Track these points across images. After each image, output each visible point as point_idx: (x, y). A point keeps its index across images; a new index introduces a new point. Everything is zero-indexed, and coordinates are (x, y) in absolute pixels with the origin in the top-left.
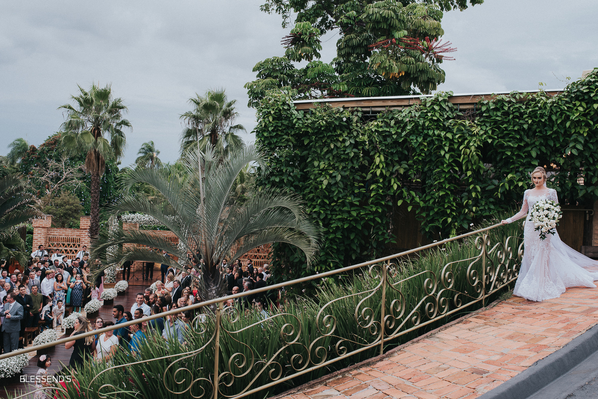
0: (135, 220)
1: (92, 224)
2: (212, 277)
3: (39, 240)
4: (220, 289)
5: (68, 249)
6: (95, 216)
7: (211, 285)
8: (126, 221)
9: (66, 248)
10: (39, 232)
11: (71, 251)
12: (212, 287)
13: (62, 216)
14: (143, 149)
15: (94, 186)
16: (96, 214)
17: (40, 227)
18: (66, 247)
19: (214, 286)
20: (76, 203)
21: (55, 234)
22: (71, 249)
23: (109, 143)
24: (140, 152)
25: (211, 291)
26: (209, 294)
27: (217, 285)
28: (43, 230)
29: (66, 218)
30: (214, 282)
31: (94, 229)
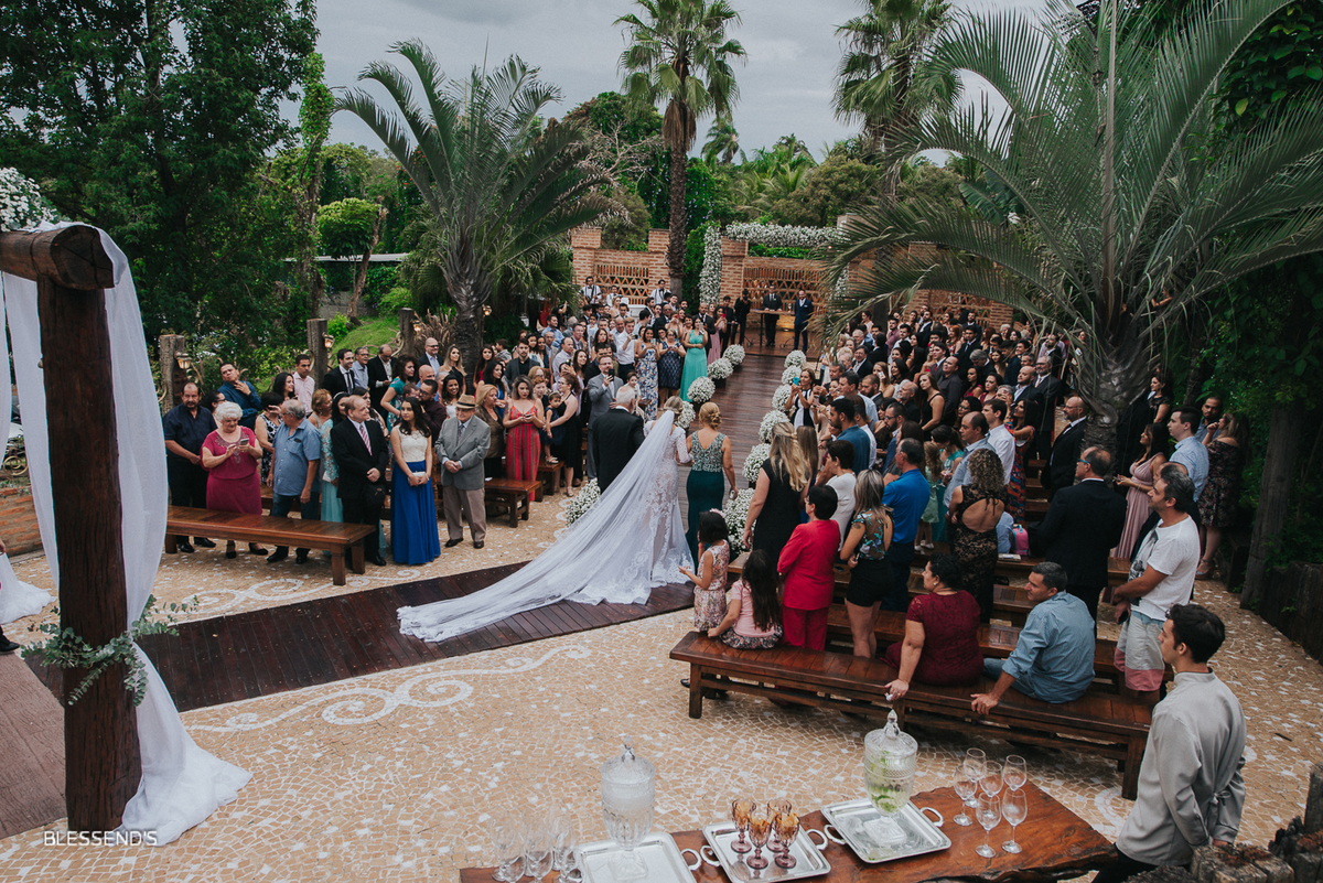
0: (750, 235)
1: (672, 241)
2: (1114, 343)
3: (583, 269)
4: (1132, 375)
5: (629, 286)
6: (678, 229)
7: (1111, 363)
8: (735, 238)
9: (625, 286)
10: (582, 256)
11: (633, 290)
12: (1111, 367)
13: (616, 231)
14: (714, 128)
15: (676, 172)
16: (679, 224)
17: (582, 248)
18: (625, 283)
19: (1116, 367)
20: (639, 207)
21: (608, 260)
22: (633, 287)
23: (706, 87)
24: (710, 135)
25: (1108, 378)
26: (1103, 386)
27: (1124, 364)
28: (588, 253)
29: (623, 233)
30: (1118, 356)
31: (676, 251)
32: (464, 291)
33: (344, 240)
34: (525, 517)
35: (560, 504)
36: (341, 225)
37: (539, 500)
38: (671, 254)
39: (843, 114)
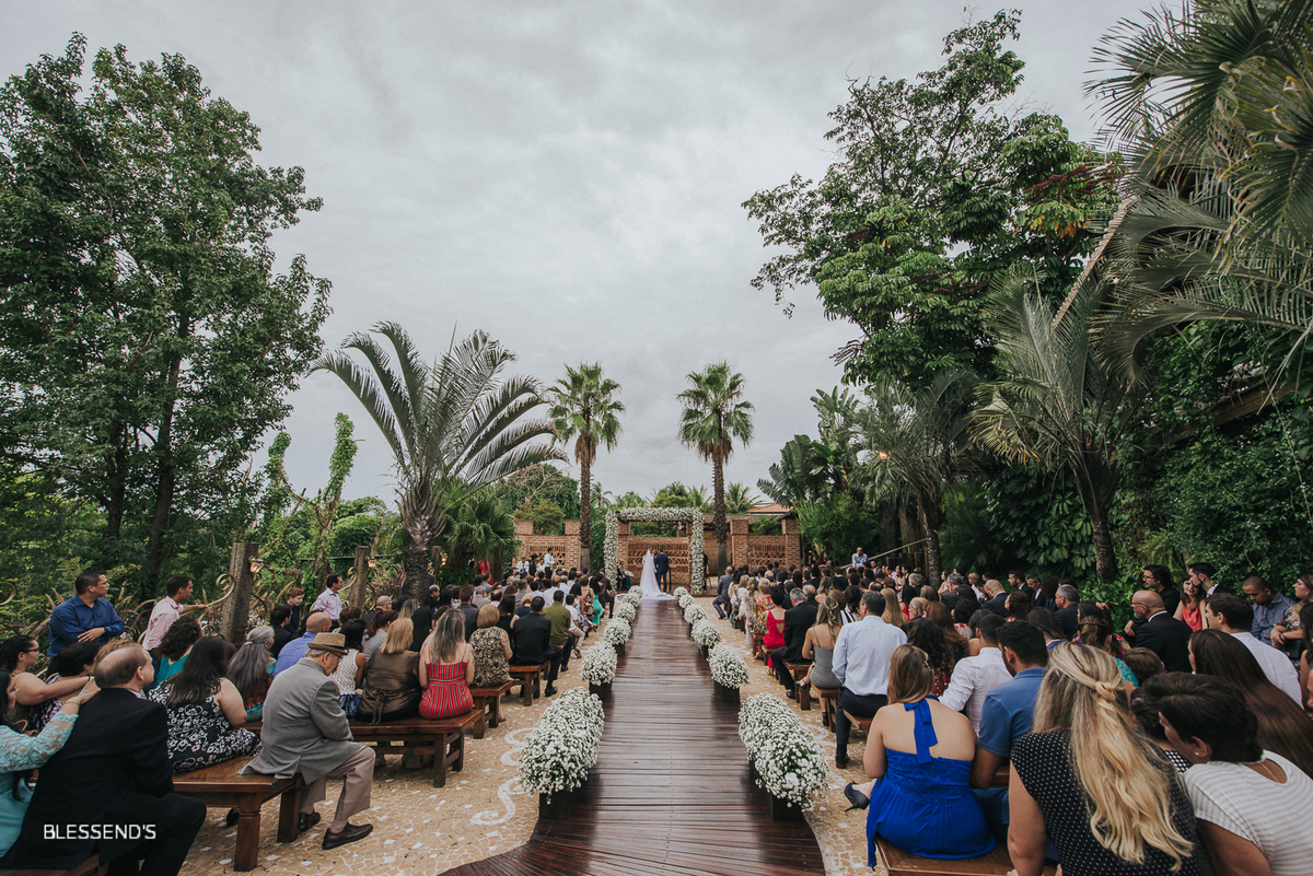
1: (582, 527)
15: (584, 478)
17: (521, 534)
21: (537, 542)
23: (602, 427)
28: (524, 538)
31: (584, 533)
32: (418, 525)
33: (352, 540)
34: (457, 766)
35: (507, 738)
36: (352, 530)
37: (479, 736)
38: (581, 534)
39: (685, 442)
